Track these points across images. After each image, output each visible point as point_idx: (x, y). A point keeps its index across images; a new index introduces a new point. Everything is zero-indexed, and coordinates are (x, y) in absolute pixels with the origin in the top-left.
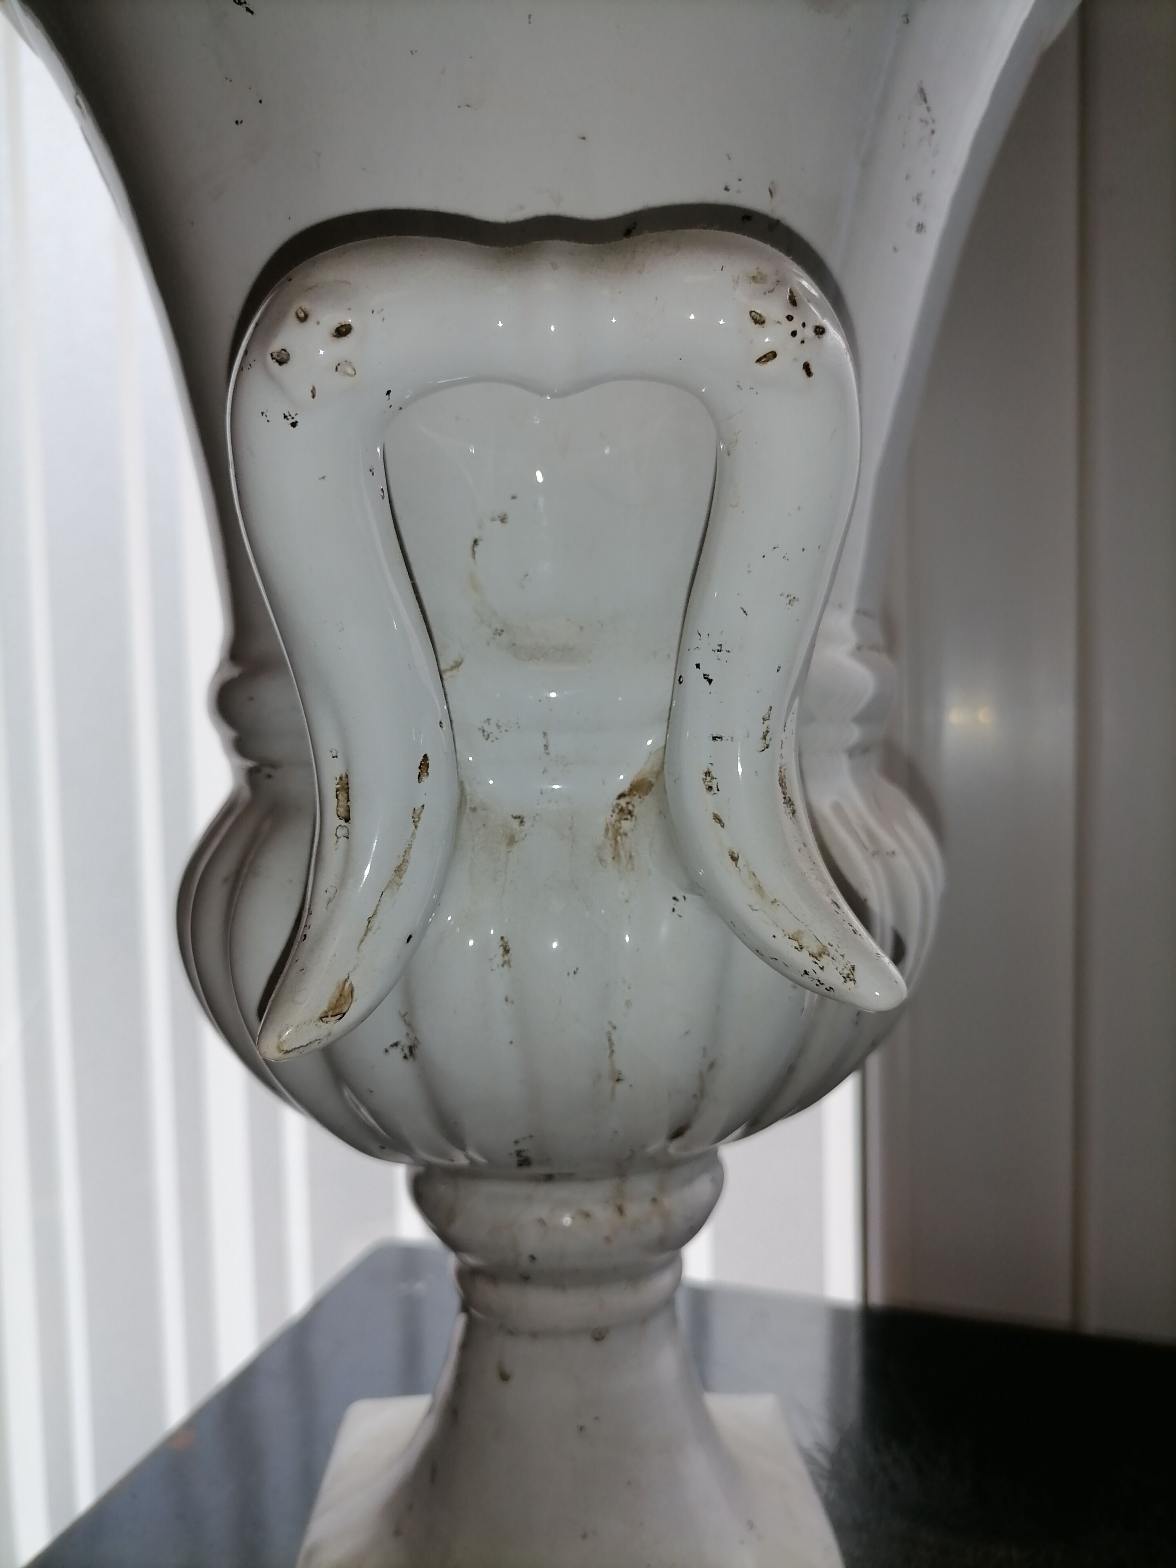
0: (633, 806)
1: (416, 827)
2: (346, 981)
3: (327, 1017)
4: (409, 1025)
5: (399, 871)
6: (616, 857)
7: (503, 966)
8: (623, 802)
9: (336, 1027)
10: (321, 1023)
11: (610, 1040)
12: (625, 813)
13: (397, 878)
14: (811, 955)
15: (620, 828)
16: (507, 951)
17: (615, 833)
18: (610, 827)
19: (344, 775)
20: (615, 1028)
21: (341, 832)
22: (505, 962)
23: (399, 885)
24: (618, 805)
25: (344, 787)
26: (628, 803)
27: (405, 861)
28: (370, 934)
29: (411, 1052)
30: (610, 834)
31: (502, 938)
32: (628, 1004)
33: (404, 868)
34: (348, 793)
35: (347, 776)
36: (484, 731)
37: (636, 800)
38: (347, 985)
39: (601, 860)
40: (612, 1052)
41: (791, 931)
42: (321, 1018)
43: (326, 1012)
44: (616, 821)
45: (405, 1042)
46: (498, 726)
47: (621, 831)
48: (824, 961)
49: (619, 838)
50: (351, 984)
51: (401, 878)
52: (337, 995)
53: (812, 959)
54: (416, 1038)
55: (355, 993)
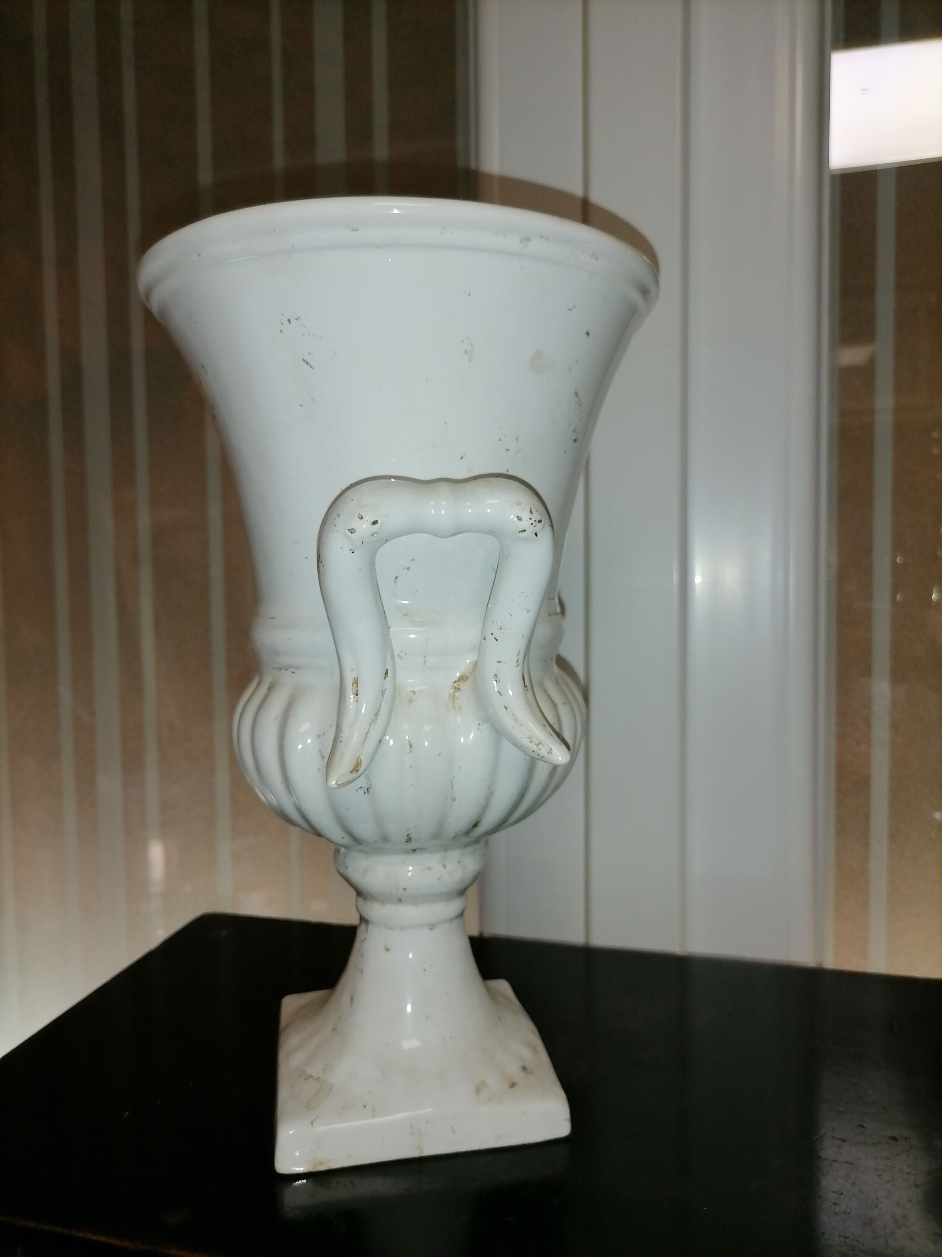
0: (461, 686)
1: (383, 697)
3: (353, 771)
4: (368, 779)
5: (377, 715)
6: (454, 707)
8: (456, 685)
9: (356, 777)
10: (351, 774)
11: (452, 783)
12: (457, 689)
14: (536, 744)
15: (455, 695)
16: (411, 747)
17: (453, 698)
18: (451, 695)
19: (356, 677)
20: (454, 778)
21: (354, 700)
22: (410, 751)
23: (377, 720)
24: (453, 686)
25: (356, 682)
26: (458, 685)
28: (366, 739)
29: (368, 790)
30: (451, 698)
31: (410, 741)
32: (460, 767)
33: (378, 713)
34: (357, 684)
35: (357, 678)
36: (399, 656)
37: (461, 683)
38: (359, 759)
40: (452, 788)
41: (528, 735)
42: (351, 772)
44: (453, 692)
45: (366, 786)
47: (456, 696)
48: (541, 746)
49: (455, 699)
50: (361, 759)
51: (377, 717)
52: (356, 763)
53: (536, 746)
54: (371, 785)
55: (362, 762)
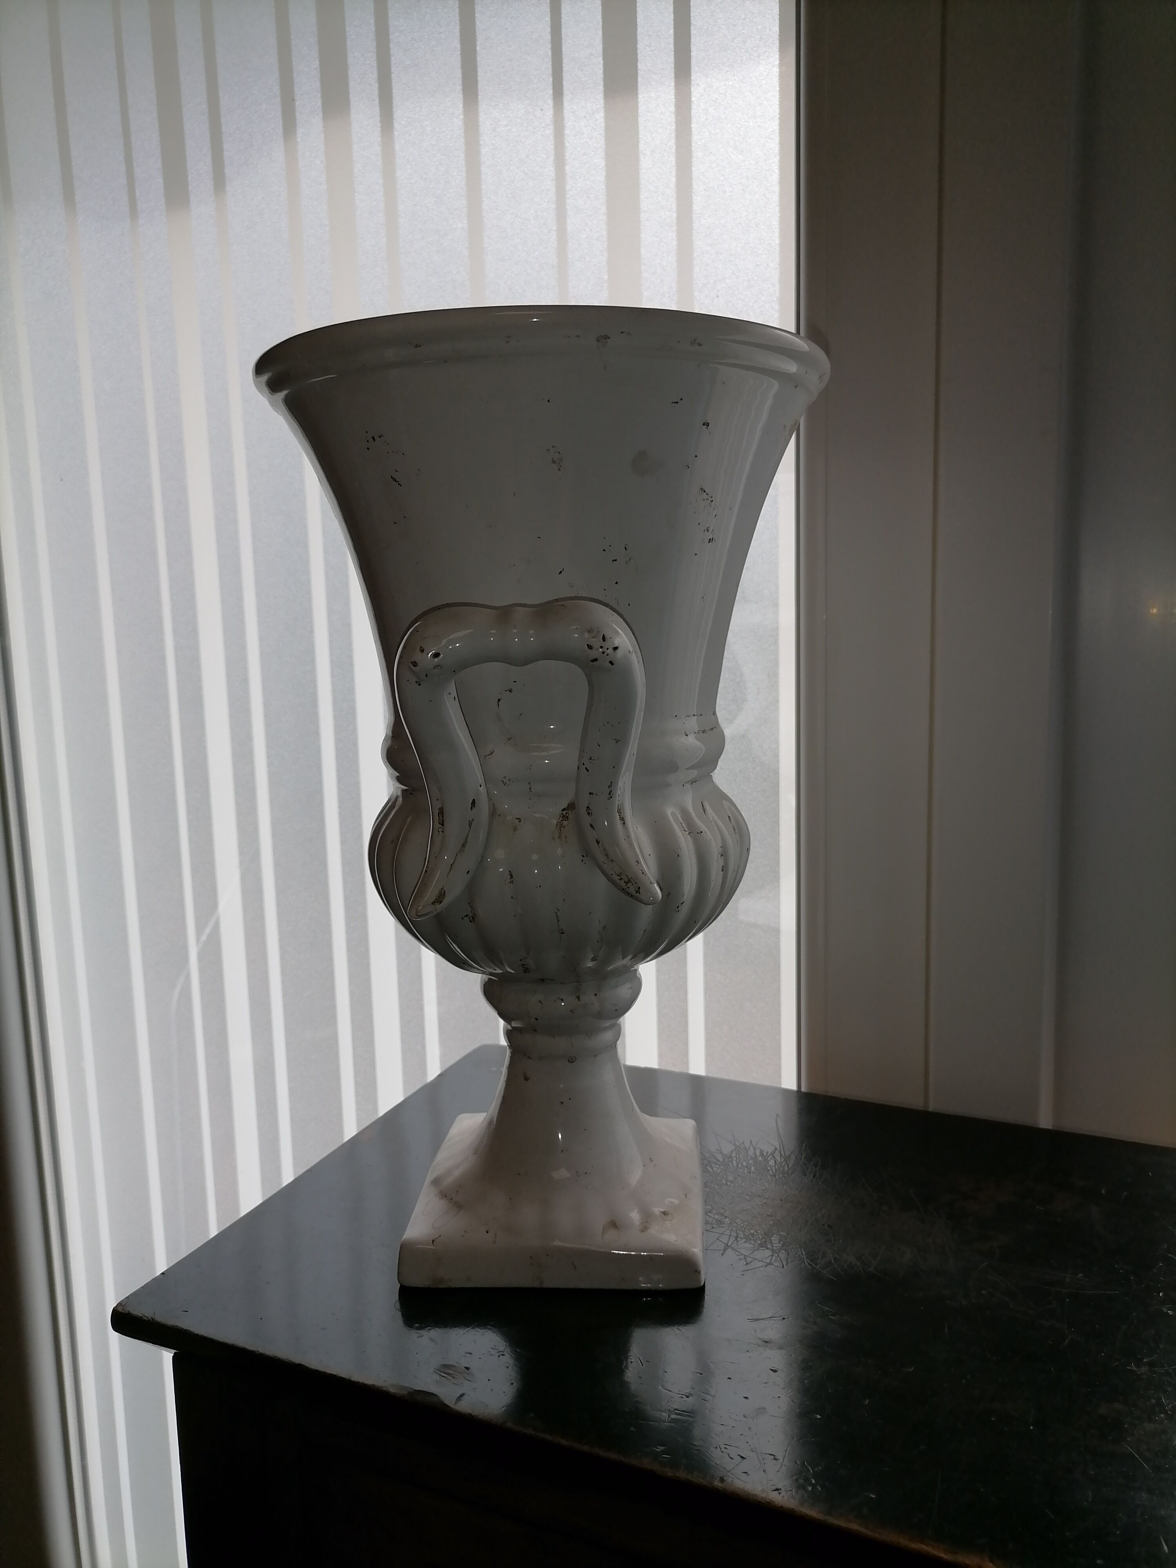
0: (569, 814)
1: (470, 828)
2: (442, 889)
3: (435, 903)
4: (471, 907)
5: (464, 845)
6: (559, 837)
7: (510, 883)
8: (564, 812)
9: (439, 907)
10: (432, 905)
11: (557, 915)
12: (564, 818)
13: (463, 849)
14: (624, 882)
15: (562, 824)
16: (512, 877)
17: (560, 826)
18: (558, 824)
19: (441, 807)
20: (559, 910)
21: (440, 830)
22: (511, 881)
23: (464, 851)
24: (562, 813)
25: (442, 812)
26: (566, 813)
27: (466, 841)
28: (452, 870)
29: (473, 919)
30: (558, 827)
31: (510, 871)
32: (564, 900)
34: (443, 814)
36: (503, 781)
37: (570, 812)
39: (553, 839)
41: (617, 873)
42: (432, 903)
43: (434, 901)
44: (561, 821)
45: (470, 914)
46: (510, 780)
48: (630, 885)
49: (561, 828)
50: (444, 891)
51: (464, 848)
52: (439, 895)
53: (625, 884)
54: (475, 913)
55: (447, 895)
